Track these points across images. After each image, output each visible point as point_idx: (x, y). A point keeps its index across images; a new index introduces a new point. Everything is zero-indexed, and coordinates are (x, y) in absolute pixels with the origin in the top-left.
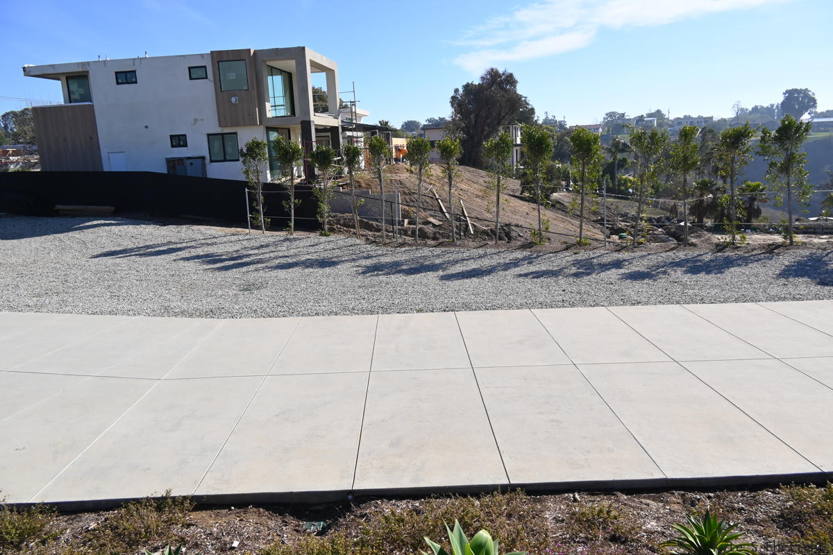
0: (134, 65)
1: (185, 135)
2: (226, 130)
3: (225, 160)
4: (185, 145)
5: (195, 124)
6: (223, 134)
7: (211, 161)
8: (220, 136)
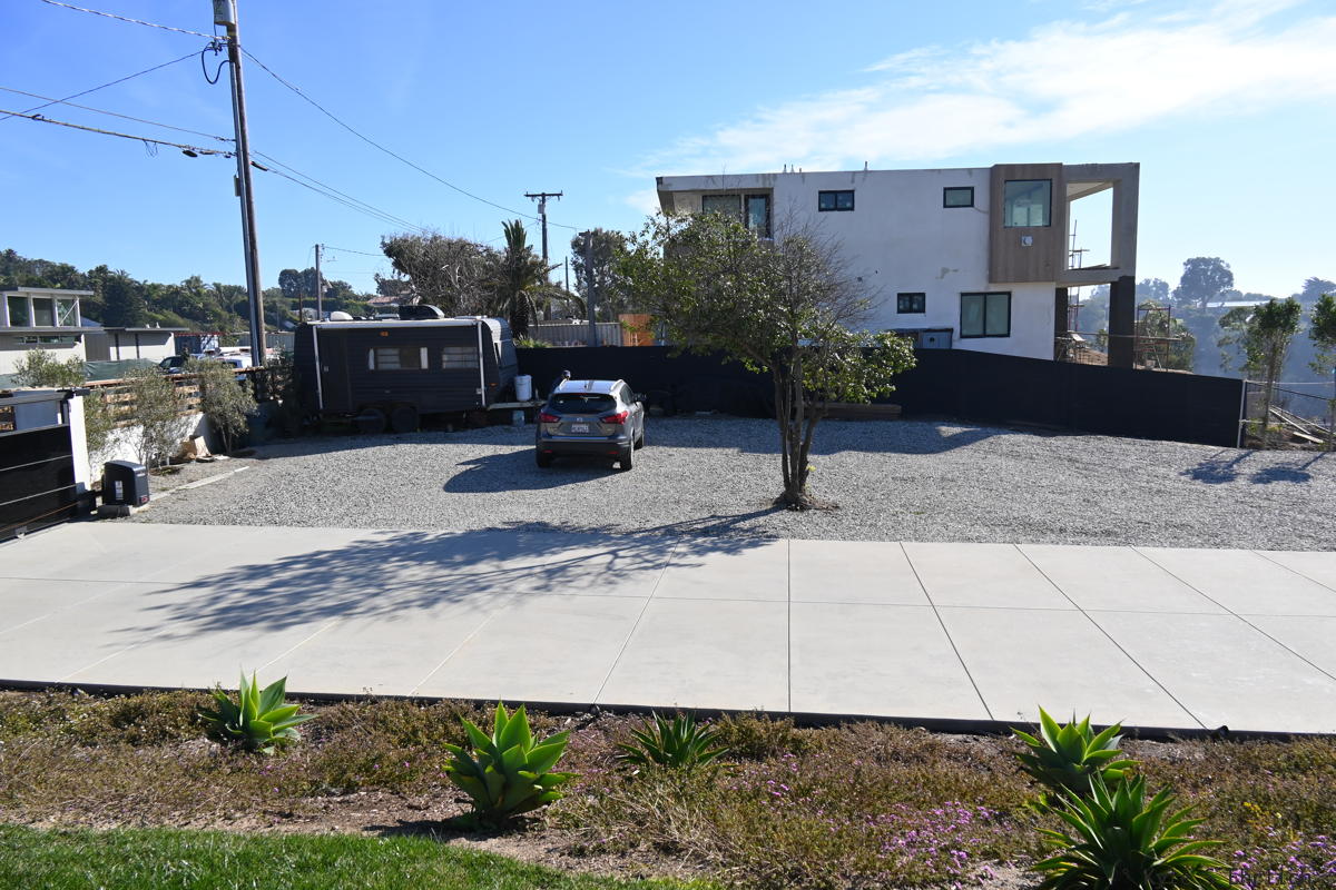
0: (853, 181)
1: (923, 295)
2: (994, 288)
3: (985, 335)
4: (922, 310)
5: (942, 277)
6: (985, 295)
7: (962, 337)
8: (982, 297)
